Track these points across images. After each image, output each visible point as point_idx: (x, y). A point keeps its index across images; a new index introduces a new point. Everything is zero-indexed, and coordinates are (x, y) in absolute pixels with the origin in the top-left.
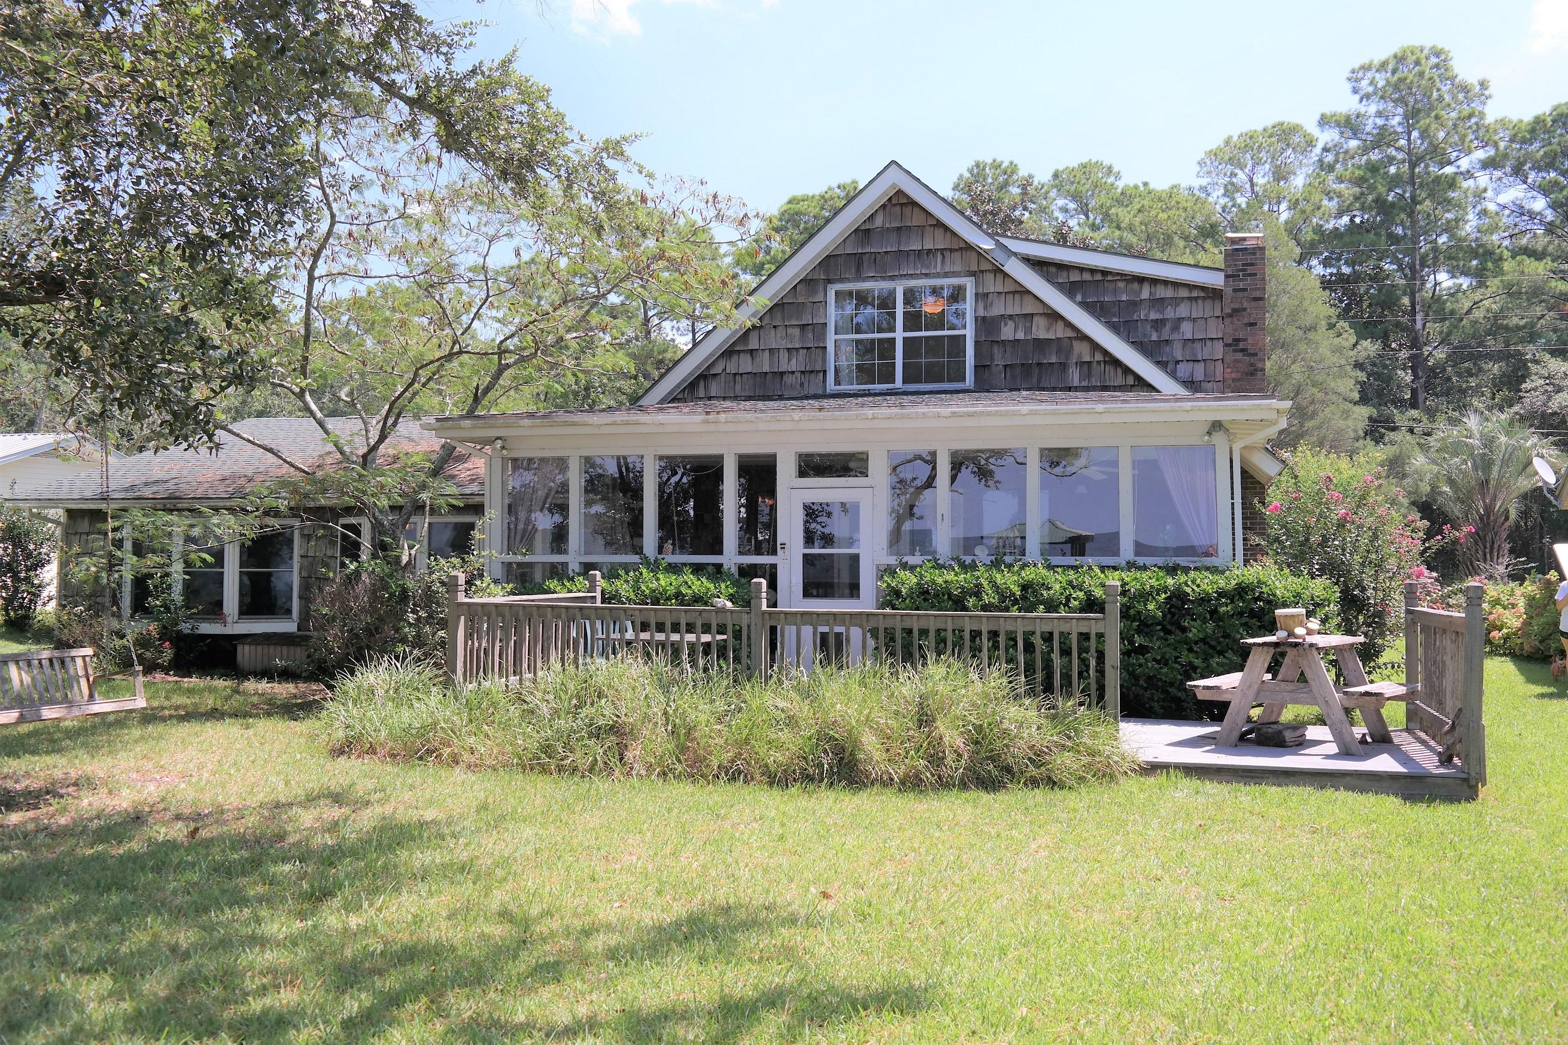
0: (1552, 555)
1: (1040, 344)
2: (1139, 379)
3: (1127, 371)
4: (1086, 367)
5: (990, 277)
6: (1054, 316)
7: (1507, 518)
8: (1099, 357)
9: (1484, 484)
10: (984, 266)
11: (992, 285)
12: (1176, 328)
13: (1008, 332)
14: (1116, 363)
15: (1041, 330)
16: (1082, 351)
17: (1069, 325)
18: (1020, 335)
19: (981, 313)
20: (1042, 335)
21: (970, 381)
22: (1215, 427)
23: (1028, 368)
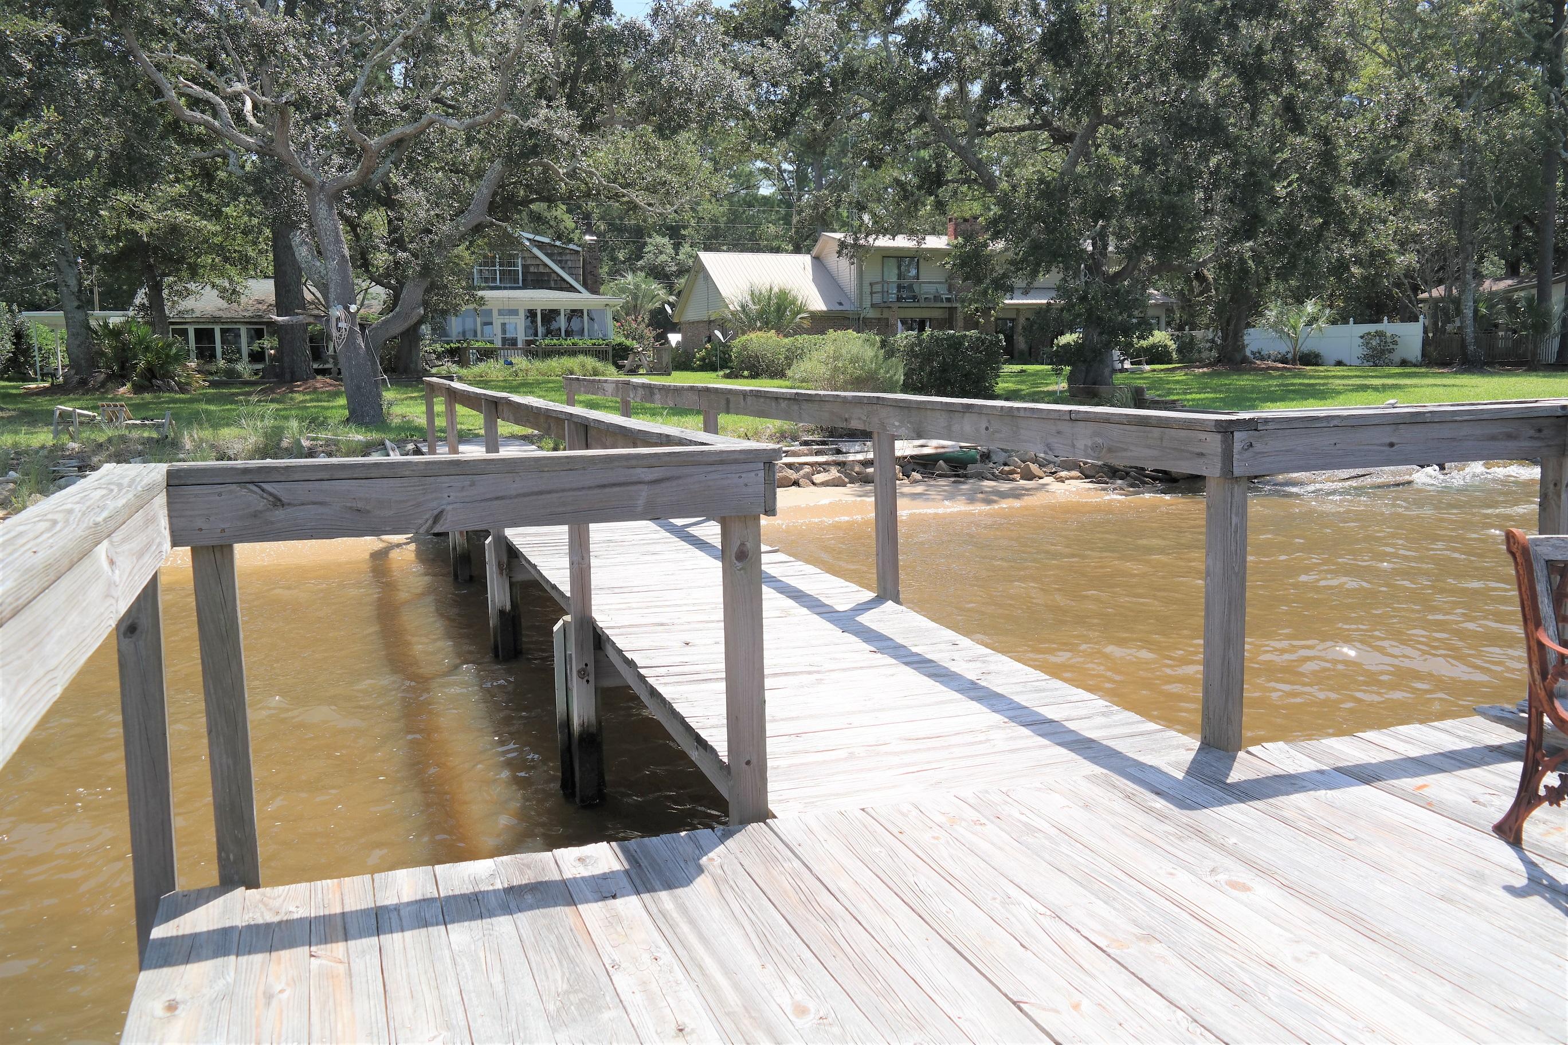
1: (542, 274)
2: (571, 286)
3: (568, 283)
4: (556, 281)
5: (527, 253)
6: (546, 265)
8: (559, 278)
9: (635, 306)
10: (524, 248)
12: (567, 263)
13: (532, 269)
14: (564, 280)
15: (542, 269)
16: (554, 276)
17: (550, 268)
18: (536, 271)
19: (524, 263)
20: (542, 271)
21: (521, 284)
22: (607, 305)
23: (538, 281)
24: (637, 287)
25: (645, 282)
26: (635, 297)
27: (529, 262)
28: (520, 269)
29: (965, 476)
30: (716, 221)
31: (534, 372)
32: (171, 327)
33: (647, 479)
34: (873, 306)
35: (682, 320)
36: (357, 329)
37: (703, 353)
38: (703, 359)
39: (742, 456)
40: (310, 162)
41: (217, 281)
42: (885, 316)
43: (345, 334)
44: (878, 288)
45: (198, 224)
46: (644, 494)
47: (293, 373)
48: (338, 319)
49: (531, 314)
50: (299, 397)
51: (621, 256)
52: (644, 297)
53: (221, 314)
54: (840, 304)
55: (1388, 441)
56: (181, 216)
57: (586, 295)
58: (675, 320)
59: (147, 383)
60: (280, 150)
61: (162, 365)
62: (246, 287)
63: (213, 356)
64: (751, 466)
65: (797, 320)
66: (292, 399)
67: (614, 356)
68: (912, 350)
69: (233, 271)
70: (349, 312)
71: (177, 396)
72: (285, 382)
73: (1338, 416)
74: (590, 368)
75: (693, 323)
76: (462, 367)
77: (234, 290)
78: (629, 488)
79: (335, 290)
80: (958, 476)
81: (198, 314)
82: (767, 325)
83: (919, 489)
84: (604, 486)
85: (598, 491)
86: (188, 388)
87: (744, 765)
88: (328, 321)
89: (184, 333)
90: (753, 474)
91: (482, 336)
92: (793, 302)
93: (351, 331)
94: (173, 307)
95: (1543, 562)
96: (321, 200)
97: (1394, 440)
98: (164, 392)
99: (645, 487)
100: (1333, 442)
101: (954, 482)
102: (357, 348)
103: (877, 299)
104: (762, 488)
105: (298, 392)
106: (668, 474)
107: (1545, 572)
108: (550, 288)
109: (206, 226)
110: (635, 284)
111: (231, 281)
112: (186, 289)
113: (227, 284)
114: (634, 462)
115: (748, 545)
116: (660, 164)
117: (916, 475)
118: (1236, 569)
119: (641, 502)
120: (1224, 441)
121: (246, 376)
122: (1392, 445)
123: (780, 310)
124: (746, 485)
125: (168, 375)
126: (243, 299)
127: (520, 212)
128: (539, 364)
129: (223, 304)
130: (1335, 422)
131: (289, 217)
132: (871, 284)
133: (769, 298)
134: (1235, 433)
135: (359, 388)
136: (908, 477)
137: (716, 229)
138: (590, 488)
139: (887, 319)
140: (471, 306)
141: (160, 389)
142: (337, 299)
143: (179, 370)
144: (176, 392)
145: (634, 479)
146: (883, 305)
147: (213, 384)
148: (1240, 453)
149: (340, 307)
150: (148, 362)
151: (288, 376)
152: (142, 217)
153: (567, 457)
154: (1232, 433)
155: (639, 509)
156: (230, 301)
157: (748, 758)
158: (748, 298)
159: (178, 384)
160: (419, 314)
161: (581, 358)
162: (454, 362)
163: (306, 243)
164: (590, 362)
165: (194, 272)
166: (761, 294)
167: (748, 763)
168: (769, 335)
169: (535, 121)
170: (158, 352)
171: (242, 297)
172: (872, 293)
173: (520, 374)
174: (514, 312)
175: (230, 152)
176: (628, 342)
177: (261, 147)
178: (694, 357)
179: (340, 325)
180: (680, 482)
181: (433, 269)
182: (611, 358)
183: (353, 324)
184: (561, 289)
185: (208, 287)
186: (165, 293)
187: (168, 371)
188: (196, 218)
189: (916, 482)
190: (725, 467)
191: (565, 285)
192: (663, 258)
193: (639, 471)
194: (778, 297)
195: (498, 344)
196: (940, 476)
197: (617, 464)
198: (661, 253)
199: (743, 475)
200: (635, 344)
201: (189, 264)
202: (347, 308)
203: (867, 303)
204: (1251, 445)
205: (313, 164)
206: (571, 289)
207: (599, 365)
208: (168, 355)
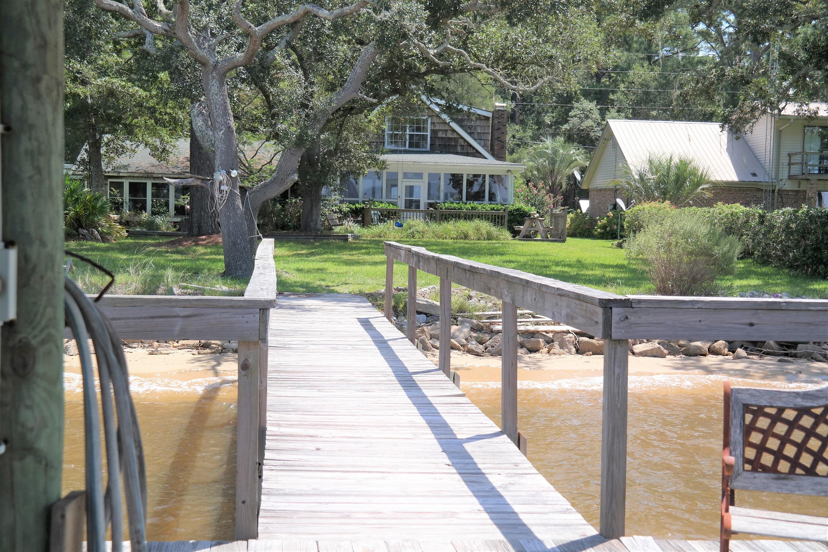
0: (579, 204)
1: (450, 139)
2: (477, 151)
3: (474, 148)
4: (462, 146)
5: (435, 118)
6: (454, 131)
7: (561, 187)
8: (466, 144)
9: (552, 172)
10: (434, 114)
11: (436, 120)
12: (475, 128)
13: (440, 135)
14: (470, 146)
15: (450, 135)
16: (461, 141)
17: (458, 134)
18: (444, 136)
19: (433, 128)
20: (450, 136)
21: (428, 148)
22: (509, 171)
23: (445, 146)
24: (555, 152)
25: (563, 147)
26: (553, 162)
27: (438, 127)
28: (429, 134)
29: (795, 356)
30: (648, 86)
31: (430, 234)
32: (109, 180)
33: (181, 315)
34: (790, 177)
35: (591, 187)
36: (237, 192)
37: (605, 221)
38: (604, 227)
39: (245, 304)
40: (206, 45)
41: (150, 140)
42: (802, 188)
43: (226, 196)
44: (797, 159)
45: (131, 90)
46: (179, 324)
47: (200, 227)
48: (221, 183)
49: (434, 177)
50: (201, 250)
51: (548, 120)
52: (561, 162)
53: (153, 170)
54: (754, 175)
55: (748, 321)
56: (117, 82)
57: (491, 160)
58: (584, 187)
59: (74, 232)
60: (180, 34)
61: (88, 216)
62: (174, 146)
63: (144, 208)
64: (251, 310)
65: (699, 190)
66: (194, 251)
67: (510, 221)
68: (788, 227)
69: (164, 132)
70: (231, 177)
71: (98, 244)
72: (193, 236)
73: (702, 301)
74: (484, 232)
75: (601, 190)
76: (363, 226)
77: (164, 149)
78: (169, 319)
79: (221, 157)
80: (786, 355)
81: (132, 169)
82: (664, 195)
83: (741, 365)
84: (154, 317)
85: (150, 320)
86: (109, 237)
87: (241, 503)
88: (212, 184)
89: (119, 186)
90: (251, 316)
91: (387, 197)
92: (693, 173)
93: (232, 193)
94: (109, 163)
95: (741, 405)
96: (213, 78)
97: (753, 321)
98: (87, 240)
99: (181, 320)
100: (698, 319)
101: (780, 361)
102: (235, 208)
103: (796, 170)
104: (257, 325)
105: (202, 245)
106: (196, 312)
107: (741, 412)
108: (457, 153)
109: (137, 91)
110: (553, 148)
111: (162, 140)
112: (123, 147)
113: (158, 143)
114: (174, 304)
115: (250, 360)
116: (546, 41)
117: (741, 351)
118: (619, 406)
119: (177, 328)
120: (605, 313)
121: (164, 229)
122: (751, 325)
123: (680, 180)
124: (247, 322)
125: (94, 225)
126: (171, 157)
127: (417, 83)
128: (435, 227)
129: (154, 161)
130: (699, 305)
131: (190, 90)
132: (790, 155)
133: (669, 168)
134: (613, 309)
135: (235, 244)
136: (733, 352)
137: (647, 94)
138: (145, 318)
139: (805, 191)
140: (373, 170)
141: (84, 238)
142: (221, 165)
143: (103, 222)
144: (97, 240)
145: (174, 314)
146: (801, 177)
147: (131, 235)
148: (617, 323)
149: (224, 172)
150: (77, 213)
151: (195, 230)
152: (84, 83)
153: (131, 299)
154: (611, 308)
155: (176, 333)
156: (160, 159)
157: (243, 499)
158: (647, 167)
159: (101, 233)
160: (293, 179)
161: (477, 222)
162: (357, 222)
163: (203, 114)
164: (485, 226)
165: (130, 131)
166: (660, 163)
167: (244, 502)
168: (662, 205)
169: (388, 14)
170: (85, 205)
171: (171, 155)
172: (790, 164)
173: (417, 236)
174: (419, 176)
175: (147, 32)
176: (526, 208)
177: (166, 31)
178: (596, 225)
179: (222, 188)
180: (204, 317)
181: (307, 140)
182: (506, 223)
183: (234, 187)
184: (467, 154)
185: (142, 146)
186: (103, 151)
187: (93, 222)
188: (130, 84)
189: (739, 358)
190: (234, 310)
191: (471, 151)
192: (588, 123)
193: (177, 309)
194: (678, 168)
195: (401, 205)
196: (768, 354)
197: (163, 304)
198: (587, 117)
199: (245, 316)
200: (533, 211)
201: (125, 125)
202: (229, 173)
203: (784, 174)
204: (627, 318)
205: (209, 46)
206: (476, 154)
207: (494, 230)
208: (94, 208)
